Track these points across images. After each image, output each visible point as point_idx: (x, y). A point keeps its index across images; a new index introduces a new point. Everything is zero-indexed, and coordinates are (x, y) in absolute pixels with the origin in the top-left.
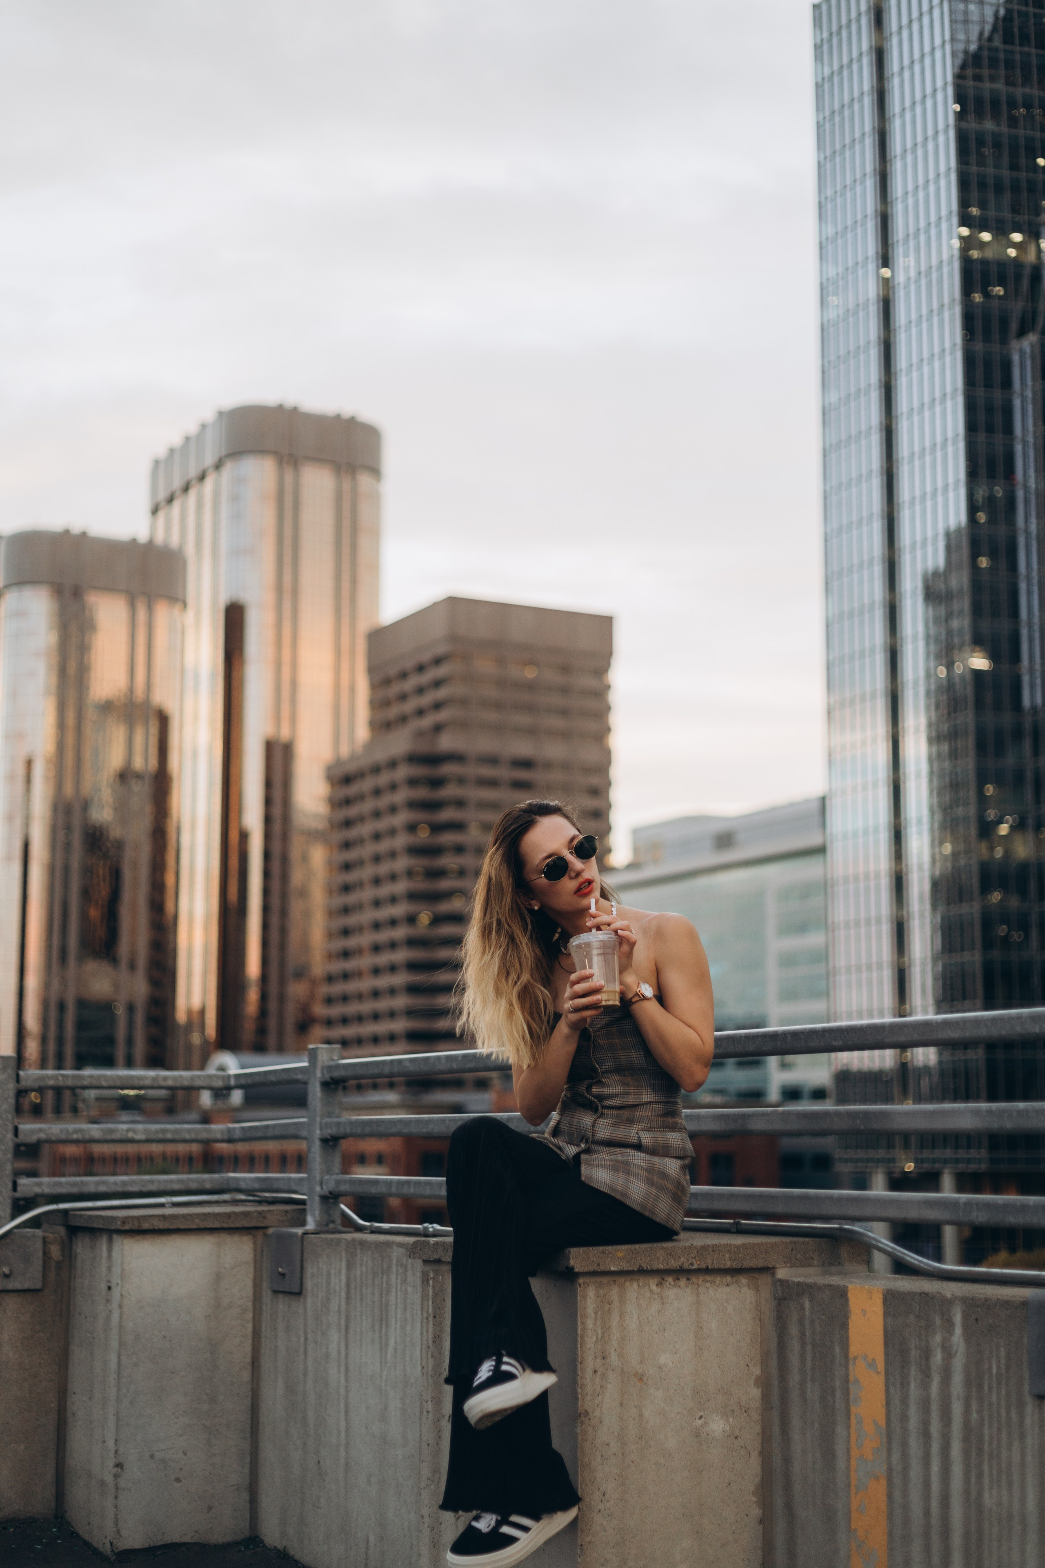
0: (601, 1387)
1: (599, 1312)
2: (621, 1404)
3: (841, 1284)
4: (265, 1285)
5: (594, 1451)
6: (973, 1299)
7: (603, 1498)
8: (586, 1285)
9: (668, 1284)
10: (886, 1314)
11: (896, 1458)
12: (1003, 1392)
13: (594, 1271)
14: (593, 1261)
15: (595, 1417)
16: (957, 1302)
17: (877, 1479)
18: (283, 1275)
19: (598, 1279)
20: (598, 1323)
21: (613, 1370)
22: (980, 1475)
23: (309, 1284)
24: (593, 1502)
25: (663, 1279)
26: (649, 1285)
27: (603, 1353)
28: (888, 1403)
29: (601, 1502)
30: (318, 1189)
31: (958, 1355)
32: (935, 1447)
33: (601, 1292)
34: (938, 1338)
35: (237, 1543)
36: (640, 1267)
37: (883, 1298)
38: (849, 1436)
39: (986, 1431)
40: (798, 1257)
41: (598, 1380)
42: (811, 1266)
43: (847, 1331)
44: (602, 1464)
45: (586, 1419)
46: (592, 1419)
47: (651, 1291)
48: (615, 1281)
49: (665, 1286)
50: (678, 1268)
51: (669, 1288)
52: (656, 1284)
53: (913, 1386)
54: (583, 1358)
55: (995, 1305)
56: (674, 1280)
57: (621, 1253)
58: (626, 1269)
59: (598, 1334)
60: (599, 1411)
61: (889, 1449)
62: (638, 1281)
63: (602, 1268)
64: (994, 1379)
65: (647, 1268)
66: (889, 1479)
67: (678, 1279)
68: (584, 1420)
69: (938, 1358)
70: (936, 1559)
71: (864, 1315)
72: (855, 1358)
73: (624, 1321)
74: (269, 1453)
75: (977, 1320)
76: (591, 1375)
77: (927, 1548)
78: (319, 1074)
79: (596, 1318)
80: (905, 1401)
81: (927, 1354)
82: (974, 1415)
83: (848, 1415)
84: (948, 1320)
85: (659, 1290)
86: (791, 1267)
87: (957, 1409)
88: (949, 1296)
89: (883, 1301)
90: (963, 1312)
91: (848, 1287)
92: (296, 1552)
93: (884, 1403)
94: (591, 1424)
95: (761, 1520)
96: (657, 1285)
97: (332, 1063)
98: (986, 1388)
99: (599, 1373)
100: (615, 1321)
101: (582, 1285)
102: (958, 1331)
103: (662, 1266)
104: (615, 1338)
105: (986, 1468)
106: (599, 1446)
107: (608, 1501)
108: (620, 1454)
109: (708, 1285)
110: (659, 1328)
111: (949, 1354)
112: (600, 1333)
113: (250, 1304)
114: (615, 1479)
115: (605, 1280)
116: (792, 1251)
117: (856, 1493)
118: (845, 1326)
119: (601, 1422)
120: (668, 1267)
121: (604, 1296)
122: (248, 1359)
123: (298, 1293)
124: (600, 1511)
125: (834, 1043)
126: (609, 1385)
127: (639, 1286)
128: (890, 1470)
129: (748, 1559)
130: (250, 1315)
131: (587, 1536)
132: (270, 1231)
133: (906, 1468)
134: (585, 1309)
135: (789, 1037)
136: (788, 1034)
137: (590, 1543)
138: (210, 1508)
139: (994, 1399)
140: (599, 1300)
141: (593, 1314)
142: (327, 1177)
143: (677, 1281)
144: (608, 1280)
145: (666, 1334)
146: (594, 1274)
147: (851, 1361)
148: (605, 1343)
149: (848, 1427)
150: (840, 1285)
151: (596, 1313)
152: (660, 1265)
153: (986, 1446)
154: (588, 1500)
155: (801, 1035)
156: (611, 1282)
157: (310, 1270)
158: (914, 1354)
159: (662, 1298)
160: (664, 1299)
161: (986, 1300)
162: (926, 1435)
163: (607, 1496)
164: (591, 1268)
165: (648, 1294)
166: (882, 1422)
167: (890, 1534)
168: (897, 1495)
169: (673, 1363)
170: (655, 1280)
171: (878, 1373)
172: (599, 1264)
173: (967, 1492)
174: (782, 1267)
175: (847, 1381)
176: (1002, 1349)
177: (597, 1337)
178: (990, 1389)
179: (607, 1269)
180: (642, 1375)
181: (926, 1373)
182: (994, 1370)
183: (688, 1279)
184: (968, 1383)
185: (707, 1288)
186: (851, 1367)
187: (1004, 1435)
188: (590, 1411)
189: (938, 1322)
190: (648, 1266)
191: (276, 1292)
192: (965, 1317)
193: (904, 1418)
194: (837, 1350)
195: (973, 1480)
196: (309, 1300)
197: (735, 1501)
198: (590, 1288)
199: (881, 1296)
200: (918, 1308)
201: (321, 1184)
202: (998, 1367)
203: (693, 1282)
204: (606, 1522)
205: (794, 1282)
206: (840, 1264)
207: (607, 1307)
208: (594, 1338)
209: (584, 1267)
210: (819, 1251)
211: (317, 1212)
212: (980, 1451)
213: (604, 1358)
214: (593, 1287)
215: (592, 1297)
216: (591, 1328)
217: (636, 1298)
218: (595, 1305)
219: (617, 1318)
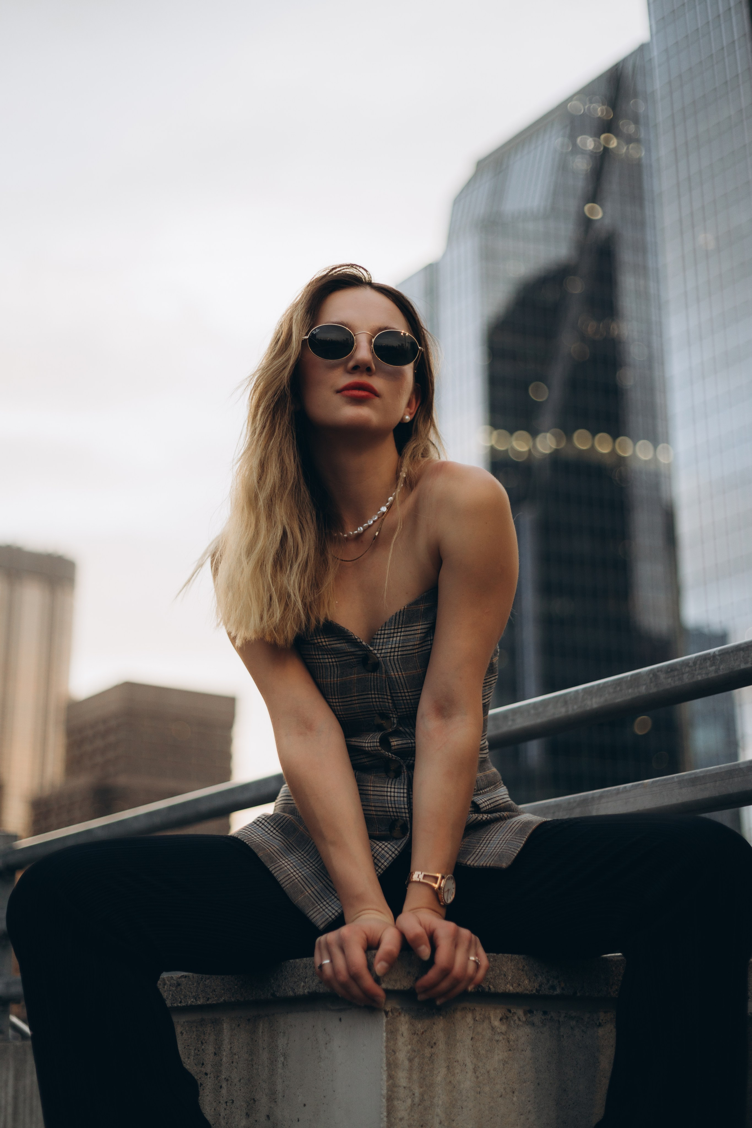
1: (416, 1059)
8: (395, 1014)
9: (516, 1018)
14: (410, 973)
20: (415, 1077)
25: (510, 1011)
26: (489, 1018)
33: (419, 1026)
47: (493, 1028)
49: (512, 1022)
50: (534, 991)
51: (518, 1026)
52: (499, 1018)
56: (525, 1013)
59: (414, 1094)
62: (473, 1011)
65: (489, 988)
67: (532, 1012)
73: (454, 1075)
79: (411, 1069)
85: (504, 1028)
96: (501, 1020)
100: (440, 1075)
101: (390, 1014)
103: (511, 988)
104: (441, 1103)
109: (573, 1023)
110: (505, 1089)
112: (417, 1094)
120: (519, 990)
121: (423, 1033)
127: (474, 1019)
134: (395, 1053)
140: (416, 1038)
141: (406, 1063)
143: (529, 1015)
145: (515, 1099)
148: (425, 1109)
151: (411, 1060)
152: (508, 986)
159: (508, 1041)
160: (511, 1043)
164: (407, 984)
165: (488, 1033)
170: (498, 1011)
177: (412, 1101)
183: (545, 1013)
185: (572, 1028)
190: (491, 987)
198: (402, 1019)
203: (552, 1017)
207: (427, 1051)
208: (409, 1101)
209: (396, 981)
214: (407, 1017)
215: (405, 1035)
216: (404, 1085)
217: (472, 1039)
218: (409, 1047)
219: (443, 1071)
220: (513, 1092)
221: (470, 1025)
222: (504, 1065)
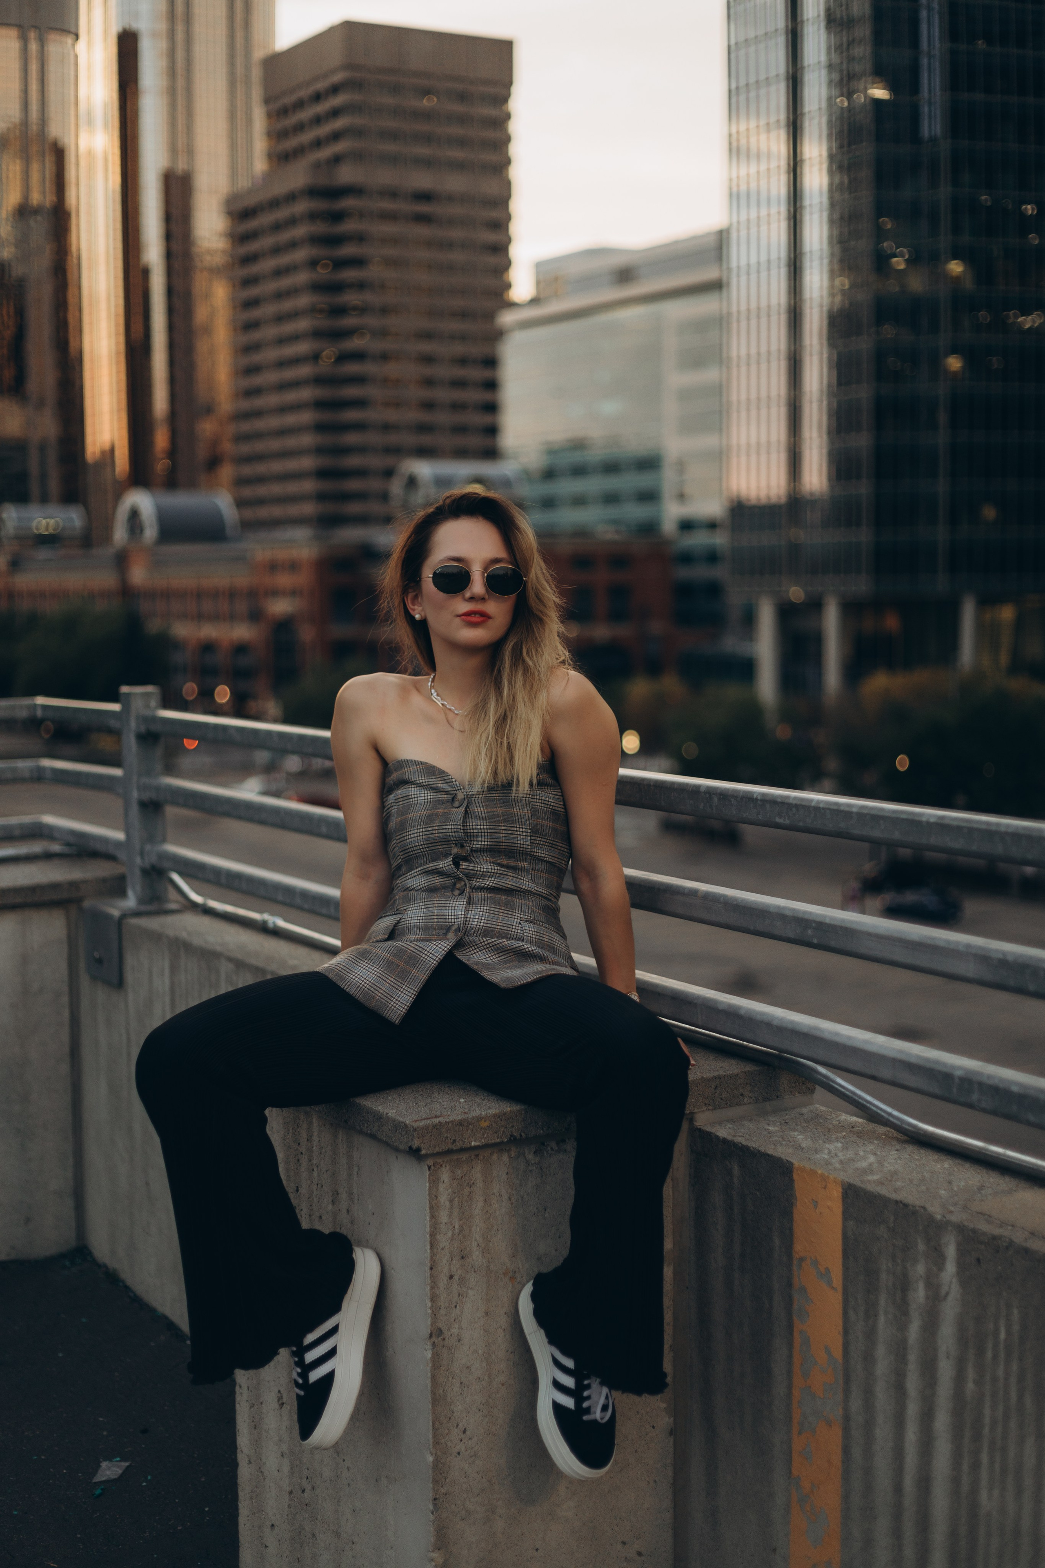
0: (459, 1295)
1: (456, 1199)
2: (487, 1313)
3: (783, 1157)
4: (82, 965)
5: (451, 1378)
6: (974, 1231)
7: (463, 1436)
8: (437, 1167)
9: (549, 1148)
10: (846, 1215)
11: (856, 1404)
12: (1015, 1367)
13: (448, 1149)
14: (447, 1137)
15: (451, 1335)
16: (950, 1228)
17: (829, 1424)
18: (100, 961)
19: (455, 1157)
20: (455, 1213)
21: (475, 1272)
22: (976, 1466)
23: (130, 977)
24: (449, 1444)
25: (543, 1144)
26: (524, 1154)
27: (461, 1251)
28: (846, 1332)
29: (461, 1441)
30: (138, 860)
31: (950, 1298)
32: (913, 1409)
33: (459, 1173)
34: (920, 1269)
35: (62, 1256)
36: (511, 1136)
37: (842, 1193)
38: (790, 1356)
39: (987, 1412)
40: (724, 1095)
41: (455, 1288)
42: (740, 1105)
43: (791, 1220)
44: (461, 1394)
45: (440, 1339)
46: (447, 1339)
47: (527, 1162)
48: (477, 1156)
49: (545, 1153)
52: (533, 1153)
53: (882, 1319)
54: (434, 1262)
55: (1007, 1248)
56: (558, 1144)
57: (485, 1121)
58: (493, 1141)
59: (454, 1227)
60: (457, 1326)
61: (847, 1392)
62: (508, 1151)
63: (459, 1145)
64: (1002, 1346)
65: (521, 1136)
66: (846, 1429)
67: (564, 1141)
68: (436, 1341)
69: (919, 1294)
70: (909, 1552)
71: (816, 1207)
72: (802, 1260)
73: (491, 1205)
74: (94, 1156)
75: (978, 1260)
76: (446, 1282)
77: (897, 1534)
78: (133, 724)
79: (451, 1208)
80: (871, 1335)
81: (904, 1286)
82: (970, 1386)
83: (790, 1327)
84: (936, 1249)
85: (537, 1159)
86: (715, 1109)
87: (946, 1370)
88: (939, 1217)
89: (843, 1196)
90: (959, 1245)
91: (792, 1164)
92: (127, 1276)
93: (841, 1329)
94: (445, 1345)
95: (672, 1429)
97: (148, 713)
98: (989, 1354)
99: (456, 1277)
100: (478, 1207)
101: (433, 1167)
102: (951, 1267)
103: (542, 1132)
104: (478, 1230)
105: (985, 1459)
106: (456, 1372)
107: (470, 1439)
108: (486, 1377)
110: (537, 1209)
111: (936, 1297)
113: (66, 989)
114: (480, 1410)
115: (464, 1156)
116: (716, 1089)
117: (800, 1433)
118: (787, 1213)
119: (459, 1341)
121: (462, 1177)
122: (66, 1049)
123: (119, 984)
124: (459, 1453)
125: (778, 820)
126: (470, 1291)
127: (510, 1157)
128: (847, 1418)
129: (655, 1481)
130: (65, 999)
131: (442, 1487)
132: (87, 904)
133: (869, 1425)
134: (437, 1197)
135: (716, 800)
136: (714, 794)
137: (446, 1494)
138: (28, 1220)
139: (1001, 1372)
140: (456, 1182)
141: (447, 1203)
142: (148, 847)
143: (561, 1144)
144: (467, 1155)
145: (547, 1215)
146: (450, 1152)
147: (795, 1262)
148: (465, 1237)
149: (790, 1345)
150: (782, 1160)
151: (451, 1201)
153: (986, 1431)
154: (443, 1441)
155: (732, 800)
156: (473, 1157)
157: (130, 961)
158: (885, 1279)
159: (541, 1169)
160: (544, 1170)
161: (994, 1238)
162: (899, 1389)
163: (468, 1432)
164: (445, 1147)
165: (523, 1166)
166: (838, 1353)
167: (846, 1497)
168: (857, 1453)
169: (556, 1250)
170: (532, 1147)
171: (833, 1288)
172: (454, 1141)
173: (956, 1480)
174: (703, 1111)
175: (790, 1285)
176: (1015, 1311)
177: (453, 1232)
178: (995, 1357)
179: (467, 1145)
180: (515, 1272)
181: (902, 1308)
182: (1002, 1336)
184: (962, 1340)
186: (795, 1268)
187: (1013, 1424)
188: (444, 1329)
189: (921, 1247)
190: (523, 1134)
191: (94, 978)
192: (961, 1253)
193: (869, 1358)
194: (777, 1242)
195: (965, 1467)
196: (131, 996)
197: (638, 1412)
198: (443, 1169)
199: (840, 1190)
200: (892, 1219)
201: (142, 853)
202: (1009, 1333)
204: (467, 1466)
205: (718, 1137)
206: (778, 1097)
207: (466, 1191)
208: (450, 1234)
209: (435, 1146)
210: (751, 1085)
211: (138, 888)
212: (977, 1436)
213: (463, 1257)
214: (448, 1167)
215: (446, 1181)
216: (446, 1221)
217: (507, 1173)
218: (450, 1190)
219: (481, 1204)
220: (545, 1210)
221: (506, 1163)
222: (537, 1189)
